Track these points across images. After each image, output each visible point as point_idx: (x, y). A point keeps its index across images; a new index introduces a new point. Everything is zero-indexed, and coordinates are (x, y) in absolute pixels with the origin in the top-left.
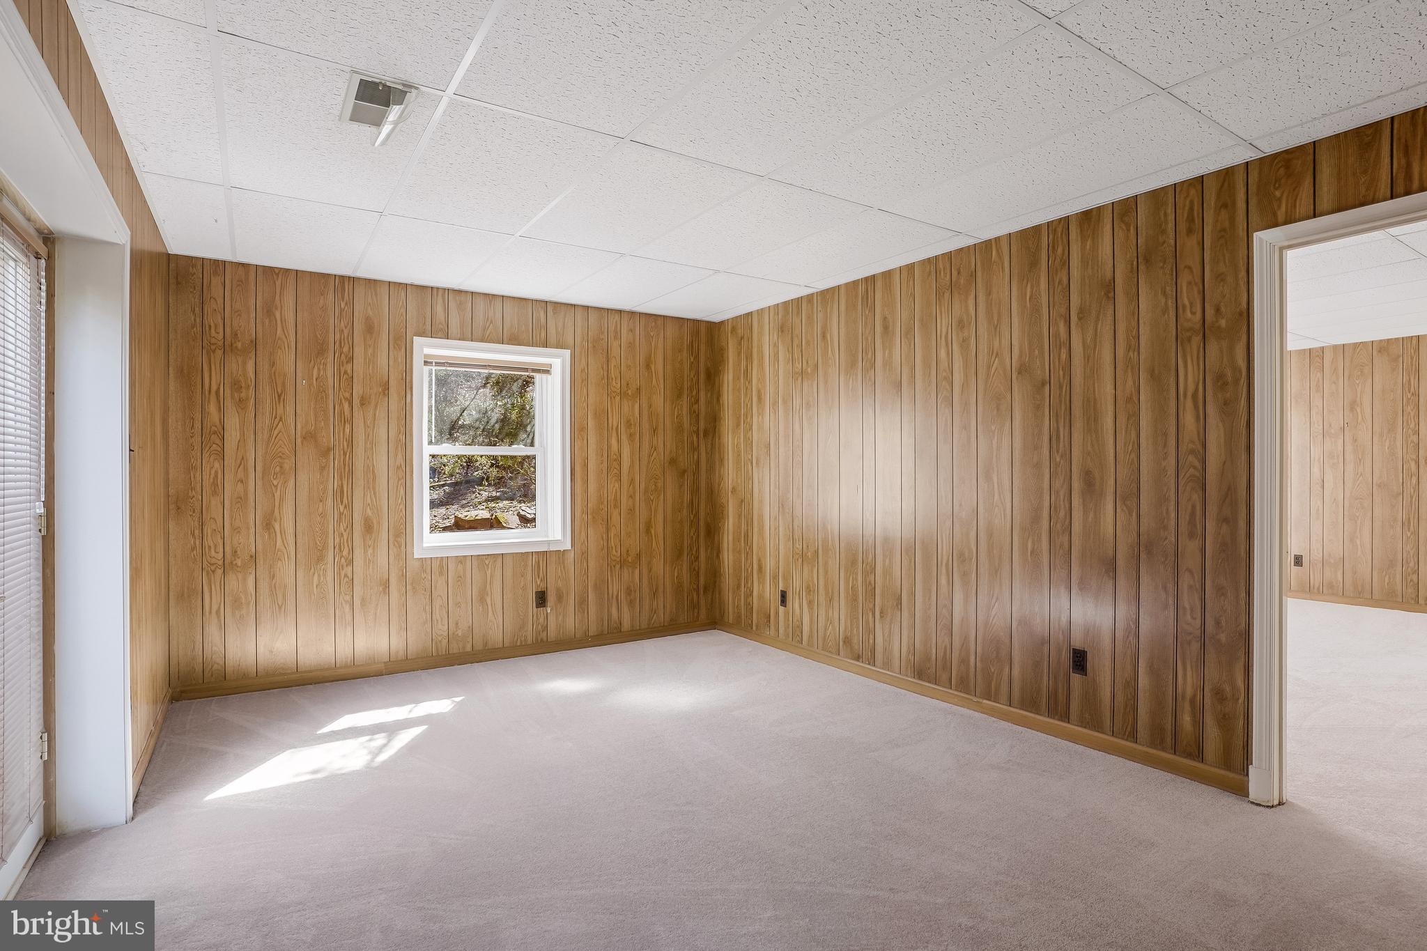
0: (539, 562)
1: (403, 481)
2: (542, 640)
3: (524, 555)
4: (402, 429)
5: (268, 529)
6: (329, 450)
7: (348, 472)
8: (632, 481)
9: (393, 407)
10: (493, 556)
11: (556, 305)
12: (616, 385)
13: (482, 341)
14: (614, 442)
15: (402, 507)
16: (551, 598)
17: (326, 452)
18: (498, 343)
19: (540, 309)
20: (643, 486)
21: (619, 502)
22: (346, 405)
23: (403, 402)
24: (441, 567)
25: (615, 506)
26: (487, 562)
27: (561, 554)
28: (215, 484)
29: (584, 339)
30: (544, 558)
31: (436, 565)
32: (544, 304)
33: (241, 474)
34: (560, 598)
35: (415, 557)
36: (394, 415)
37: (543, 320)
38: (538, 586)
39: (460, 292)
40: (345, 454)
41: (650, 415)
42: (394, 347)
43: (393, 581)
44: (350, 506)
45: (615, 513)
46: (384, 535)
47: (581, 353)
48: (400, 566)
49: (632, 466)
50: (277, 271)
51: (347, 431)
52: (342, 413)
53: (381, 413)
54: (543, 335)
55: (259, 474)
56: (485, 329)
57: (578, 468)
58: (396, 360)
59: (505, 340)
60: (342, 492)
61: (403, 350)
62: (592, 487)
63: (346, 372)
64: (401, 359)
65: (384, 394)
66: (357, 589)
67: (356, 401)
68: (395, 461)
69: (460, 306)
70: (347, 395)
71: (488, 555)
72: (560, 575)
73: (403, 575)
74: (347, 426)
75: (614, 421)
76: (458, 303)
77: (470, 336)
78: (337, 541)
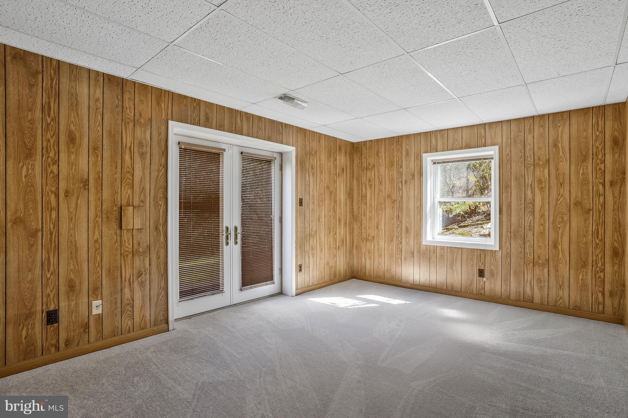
0: (481, 254)
1: (419, 213)
2: (481, 294)
3: (473, 250)
4: (419, 192)
5: (378, 228)
6: (395, 201)
7: (401, 209)
8: (543, 216)
9: (416, 183)
10: (457, 248)
11: (491, 124)
12: (530, 160)
13: (452, 150)
14: (529, 193)
15: (419, 223)
16: (487, 273)
17: (394, 202)
18: (460, 149)
19: (481, 128)
20: (551, 218)
21: (532, 227)
22: (400, 184)
23: (420, 181)
24: (434, 249)
25: (530, 230)
26: (454, 250)
27: (493, 252)
28: (364, 213)
29: (508, 137)
30: (482, 253)
31: (432, 248)
32: (483, 126)
33: (371, 210)
34: (492, 274)
35: (423, 244)
36: (416, 187)
37: (483, 134)
38: (480, 266)
39: (442, 130)
40: (400, 202)
41: (557, 175)
42: (416, 159)
43: (415, 253)
44: (401, 222)
45: (530, 234)
46: (413, 234)
47: (506, 146)
48: (418, 247)
49: (542, 207)
50: (379, 140)
51: (401, 194)
52: (399, 187)
53: (412, 186)
54: (483, 141)
55: (375, 210)
56: (453, 145)
57: (504, 208)
58: (417, 164)
59: (463, 147)
60: (399, 217)
61: (420, 160)
62: (514, 219)
63: (400, 172)
64: (419, 163)
65: (413, 178)
66: (403, 253)
67: (404, 182)
68: (417, 205)
69: (442, 137)
70: (401, 180)
71: (455, 247)
72: (493, 263)
73: (419, 250)
74: (401, 192)
75: (529, 180)
76: (441, 135)
77: (446, 149)
78: (397, 234)
